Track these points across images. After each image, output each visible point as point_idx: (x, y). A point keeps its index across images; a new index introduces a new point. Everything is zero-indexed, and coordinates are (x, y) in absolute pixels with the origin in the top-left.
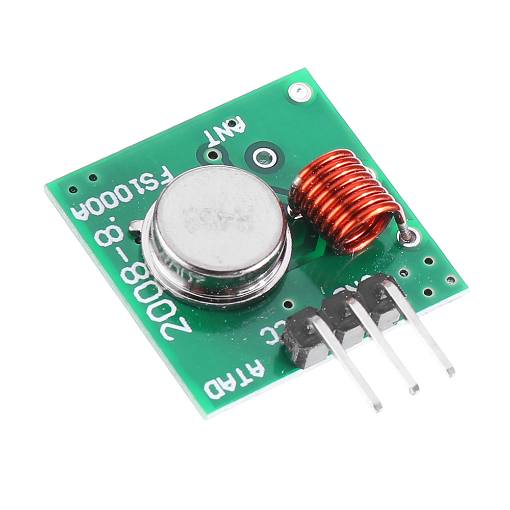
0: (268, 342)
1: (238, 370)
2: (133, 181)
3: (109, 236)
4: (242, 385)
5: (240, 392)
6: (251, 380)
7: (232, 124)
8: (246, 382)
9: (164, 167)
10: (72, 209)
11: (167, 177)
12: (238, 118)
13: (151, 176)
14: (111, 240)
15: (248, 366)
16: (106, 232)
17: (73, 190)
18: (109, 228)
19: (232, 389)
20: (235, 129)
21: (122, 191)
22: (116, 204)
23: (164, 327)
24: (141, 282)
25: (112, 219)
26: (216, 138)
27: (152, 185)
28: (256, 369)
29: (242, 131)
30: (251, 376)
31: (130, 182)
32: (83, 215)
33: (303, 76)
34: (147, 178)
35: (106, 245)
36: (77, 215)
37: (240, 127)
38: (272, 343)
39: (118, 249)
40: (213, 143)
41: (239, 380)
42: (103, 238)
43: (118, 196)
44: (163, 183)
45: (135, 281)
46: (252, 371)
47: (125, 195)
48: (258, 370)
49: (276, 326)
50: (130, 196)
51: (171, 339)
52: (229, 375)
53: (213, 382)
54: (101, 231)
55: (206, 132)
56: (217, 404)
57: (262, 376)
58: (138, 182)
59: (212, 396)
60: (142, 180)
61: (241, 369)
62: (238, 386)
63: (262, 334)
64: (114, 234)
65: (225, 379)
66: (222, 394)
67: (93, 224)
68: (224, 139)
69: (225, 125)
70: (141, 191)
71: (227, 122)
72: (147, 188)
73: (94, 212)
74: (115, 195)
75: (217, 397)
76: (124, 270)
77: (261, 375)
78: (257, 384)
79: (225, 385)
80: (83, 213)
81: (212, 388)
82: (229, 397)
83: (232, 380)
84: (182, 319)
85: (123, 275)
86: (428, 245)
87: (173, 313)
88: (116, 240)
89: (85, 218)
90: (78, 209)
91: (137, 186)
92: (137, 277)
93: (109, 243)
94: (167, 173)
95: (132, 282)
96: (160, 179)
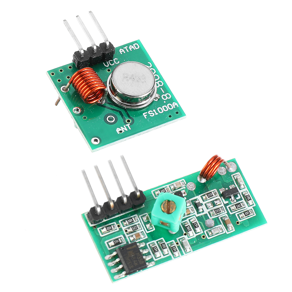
0: (117, 59)
1: (128, 51)
2: (156, 114)
3: (166, 96)
4: (127, 47)
5: (128, 45)
6: (124, 48)
7: (121, 131)
8: (126, 48)
9: (146, 118)
10: (178, 106)
11: (145, 114)
12: (119, 133)
13: (150, 115)
14: (166, 95)
15: (125, 53)
16: (167, 98)
17: (177, 113)
18: (166, 99)
19: (130, 46)
21: (161, 111)
22: (163, 107)
23: (151, 67)
24: (157, 81)
25: (165, 102)
26: (127, 127)
27: (150, 112)
28: (122, 51)
29: (118, 129)
30: (124, 49)
31: (158, 114)
33: (93, 147)
34: (152, 115)
35: (168, 94)
36: (176, 104)
37: (118, 130)
38: (116, 59)
39: (164, 92)
40: (128, 125)
41: (128, 48)
42: (168, 96)
43: (162, 109)
44: (147, 113)
45: (159, 82)
46: (123, 51)
47: (160, 109)
49: (114, 64)
50: (158, 109)
51: (149, 63)
52: (131, 50)
53: (136, 49)
54: (169, 98)
55: (130, 129)
56: (136, 42)
58: (155, 114)
59: (137, 44)
60: (154, 114)
62: (128, 47)
63: (119, 62)
64: (164, 97)
66: (134, 45)
67: (172, 100)
68: (124, 126)
69: (123, 131)
70: (154, 110)
71: (122, 132)
72: (152, 111)
73: (171, 105)
74: (163, 109)
75: (135, 44)
76: (162, 85)
77: (121, 49)
78: (122, 47)
79: (133, 47)
80: (174, 105)
81: (137, 47)
82: (132, 44)
83: (130, 48)
85: (163, 84)
88: (164, 95)
89: (174, 103)
90: (176, 106)
91: (155, 112)
92: (158, 83)
93: (166, 94)
94: (145, 116)
95: (160, 81)
96: (147, 114)
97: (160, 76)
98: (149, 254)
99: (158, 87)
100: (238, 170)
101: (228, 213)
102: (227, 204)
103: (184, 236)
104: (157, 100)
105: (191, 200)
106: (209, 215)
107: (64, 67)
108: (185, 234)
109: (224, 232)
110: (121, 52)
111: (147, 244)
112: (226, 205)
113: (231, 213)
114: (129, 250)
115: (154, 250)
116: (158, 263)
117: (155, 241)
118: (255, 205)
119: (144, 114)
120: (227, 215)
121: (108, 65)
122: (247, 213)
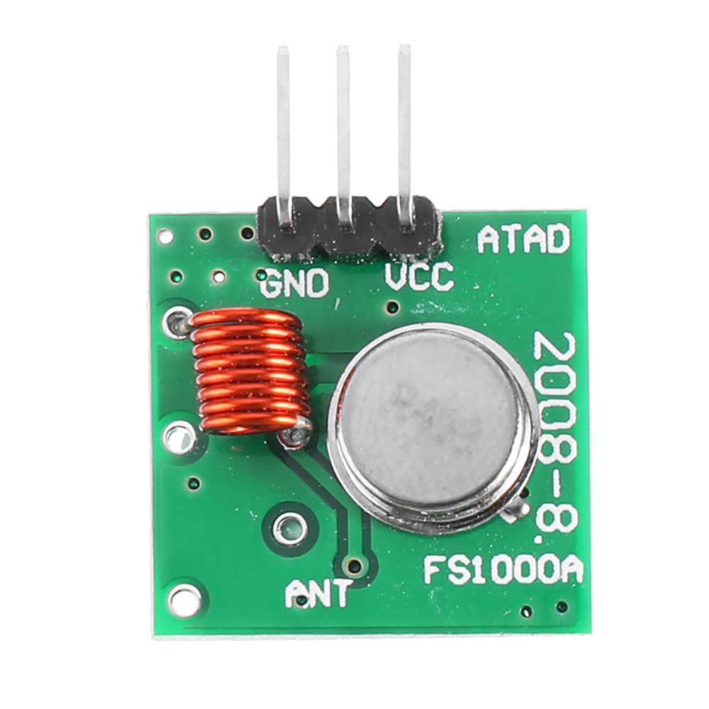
0: (451, 268)
1: (512, 250)
2: (479, 580)
3: (557, 518)
4: (518, 227)
5: (526, 219)
6: (504, 228)
7: (302, 600)
8: (511, 229)
9: (428, 581)
10: (580, 579)
11: (433, 564)
12: (289, 604)
13: (452, 577)
14: (557, 511)
15: (496, 249)
16: (557, 524)
17: (562, 607)
18: (551, 529)
19: (535, 228)
20: (302, 591)
21: (502, 572)
22: (521, 559)
23: (566, 357)
24: (556, 433)
25: (538, 540)
26: (335, 590)
27: (458, 564)
28: (488, 240)
29: (296, 583)
30: (500, 232)
31: (483, 581)
32: (572, 564)
33: (166, 623)
34: (459, 576)
35: (568, 507)
36: (578, 568)
37: (294, 589)
38: (445, 265)
39: (557, 494)
40: (343, 584)
41: (519, 236)
42: (566, 518)
43: (511, 568)
44: (443, 559)
45: (563, 438)
46: (495, 240)
47: (502, 565)
48: (487, 237)
49: (427, 285)
50: (495, 561)
51: (566, 335)
52: (527, 249)
53: (552, 250)
54: (564, 529)
55: (342, 604)
56: (565, 218)
57: (488, 227)
58: (473, 575)
59: (566, 232)
60: (467, 575)
61: (508, 249)
62: (525, 229)
63: (450, 284)
64: (549, 518)
65: (535, 246)
66: (552, 229)
67: (569, 544)
68: (327, 582)
69: (312, 603)
70: (477, 561)
71: (305, 606)
72: (467, 562)
73: (555, 561)
74: (514, 571)
75: (560, 227)
76: (567, 460)
77: (488, 229)
78: (498, 220)
79: (541, 238)
80: (572, 565)
81: (558, 242)
82: (544, 219)
83: (528, 239)
84: (538, 355)
85: (574, 454)
87: (544, 369)
88: (550, 507)
89: (571, 558)
90: (572, 576)
91: (478, 571)
92: (556, 443)
93: (563, 507)
94: (429, 570)
95: (568, 438)
96: (443, 566)
97: (583, 415)
99: (546, 461)
104: (511, 519)
107: (225, 222)
110: (482, 239)
119: (429, 559)
121: (402, 282)
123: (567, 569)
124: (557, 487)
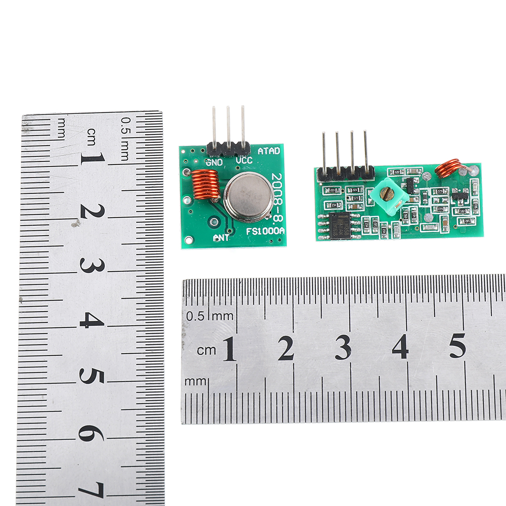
0: (252, 158)
1: (266, 154)
2: (260, 234)
5: (269, 146)
6: (264, 148)
7: (217, 239)
8: (266, 149)
9: (247, 234)
10: (284, 233)
12: (214, 240)
13: (253, 233)
14: (278, 217)
15: (262, 154)
17: (280, 240)
18: (277, 221)
19: (272, 148)
20: (217, 237)
21: (265, 232)
22: (270, 228)
23: (279, 179)
24: (277, 198)
25: (274, 224)
26: (225, 237)
27: (255, 230)
29: (216, 235)
30: (263, 150)
33: (184, 246)
34: (255, 233)
35: (281, 216)
36: (283, 230)
37: (215, 237)
38: (250, 157)
39: (278, 212)
40: (227, 235)
41: (268, 150)
42: (280, 218)
43: (267, 231)
45: (279, 199)
46: (262, 151)
47: (265, 230)
48: (260, 150)
49: (246, 162)
50: (264, 229)
51: (280, 174)
52: (270, 153)
53: (276, 153)
54: (280, 221)
55: (227, 240)
56: (279, 146)
59: (279, 149)
60: (257, 233)
62: (269, 148)
63: (252, 162)
64: (276, 218)
65: (272, 153)
66: (275, 148)
67: (281, 224)
68: (223, 235)
69: (220, 240)
70: (259, 229)
71: (218, 241)
72: (257, 229)
73: (278, 229)
74: (268, 231)
75: (278, 148)
76: (280, 204)
77: (260, 149)
78: (263, 146)
79: (273, 151)
80: (282, 229)
81: (277, 152)
82: (274, 146)
83: (270, 151)
84: (273, 179)
85: (282, 203)
86: (182, 167)
87: (274, 182)
88: (276, 216)
89: (282, 228)
90: (282, 232)
91: (260, 232)
92: (278, 200)
93: (280, 216)
94: (248, 232)
96: (251, 230)
97: (284, 193)
98: (359, 226)
99: (275, 204)
100: (479, 176)
101: (450, 214)
102: (454, 206)
103: (399, 221)
104: (267, 219)
105: (421, 189)
106: (431, 210)
107: (197, 148)
108: (401, 220)
109: (438, 231)
110: (259, 151)
111: (362, 217)
112: (452, 206)
113: (453, 215)
114: (340, 218)
115: (365, 225)
116: (364, 238)
117: (370, 217)
118: (479, 216)
119: (248, 229)
120: (448, 216)
121: (240, 161)
122: (467, 221)
123: (281, 231)
124: (278, 211)
